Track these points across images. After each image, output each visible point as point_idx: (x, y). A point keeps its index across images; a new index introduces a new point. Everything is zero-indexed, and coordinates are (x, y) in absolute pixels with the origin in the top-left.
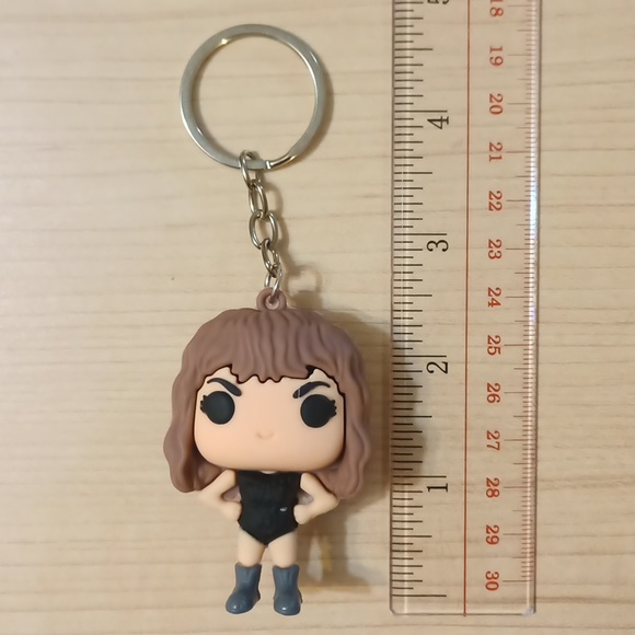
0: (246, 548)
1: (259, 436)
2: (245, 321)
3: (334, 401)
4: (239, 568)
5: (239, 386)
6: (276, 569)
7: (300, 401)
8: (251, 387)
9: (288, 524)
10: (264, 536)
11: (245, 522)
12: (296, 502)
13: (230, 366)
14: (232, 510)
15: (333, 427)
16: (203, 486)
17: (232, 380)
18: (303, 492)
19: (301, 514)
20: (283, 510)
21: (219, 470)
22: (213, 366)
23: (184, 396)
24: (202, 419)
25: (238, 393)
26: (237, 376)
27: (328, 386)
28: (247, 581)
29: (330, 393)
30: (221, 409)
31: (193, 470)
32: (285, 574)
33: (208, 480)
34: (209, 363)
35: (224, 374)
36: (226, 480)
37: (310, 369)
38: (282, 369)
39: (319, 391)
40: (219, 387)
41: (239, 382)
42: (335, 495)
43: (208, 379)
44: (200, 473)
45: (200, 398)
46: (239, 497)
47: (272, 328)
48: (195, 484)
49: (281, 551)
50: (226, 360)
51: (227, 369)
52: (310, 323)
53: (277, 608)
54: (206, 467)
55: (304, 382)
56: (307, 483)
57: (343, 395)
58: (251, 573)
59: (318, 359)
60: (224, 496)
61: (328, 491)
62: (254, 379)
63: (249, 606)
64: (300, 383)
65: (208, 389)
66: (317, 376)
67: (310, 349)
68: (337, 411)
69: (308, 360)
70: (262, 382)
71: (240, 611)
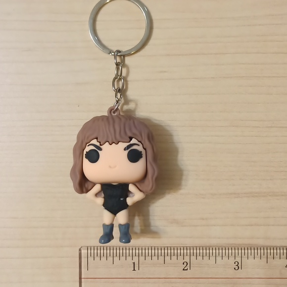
0: (107, 217)
1: (110, 167)
2: (103, 120)
3: (141, 152)
4: (104, 226)
5: (101, 147)
6: (120, 226)
7: (127, 152)
8: (106, 147)
9: (124, 206)
10: (114, 211)
11: (106, 206)
12: (127, 196)
13: (97, 138)
14: (100, 201)
16: (87, 191)
17: (98, 144)
18: (130, 192)
19: (130, 201)
20: (122, 199)
21: (94, 184)
22: (90, 139)
23: (78, 153)
24: (86, 161)
25: (101, 149)
26: (100, 143)
27: (139, 145)
28: (108, 231)
29: (140, 148)
30: (93, 157)
31: (83, 184)
32: (124, 227)
33: (90, 188)
34: (88, 138)
35: (94, 142)
36: (97, 188)
37: (131, 139)
38: (118, 138)
39: (135, 147)
40: (93, 148)
41: (101, 145)
42: (143, 192)
43: (88, 144)
44: (86, 186)
45: (85, 153)
46: (103, 195)
47: (114, 122)
48: (84, 190)
49: (122, 217)
50: (94, 136)
51: (96, 140)
52: (130, 120)
53: (121, 241)
54: (89, 183)
55: (128, 144)
56: (131, 188)
57: (145, 149)
58: (109, 227)
59: (134, 134)
60: (97, 195)
61: (141, 191)
62: (107, 143)
63: (109, 241)
65: (88, 149)
66: (134, 141)
67: (130, 130)
68: (143, 156)
69: (130, 134)
70: (111, 145)
71: (105, 243)
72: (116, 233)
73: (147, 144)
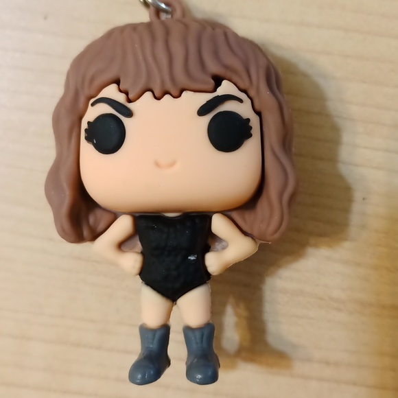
0: (151, 308)
1: (157, 164)
3: (248, 120)
4: (144, 330)
5: (130, 106)
6: (188, 330)
7: (207, 119)
8: (144, 105)
9: (199, 276)
10: (171, 290)
11: (149, 276)
12: (207, 249)
13: (117, 82)
14: (132, 261)
15: (249, 151)
16: (95, 236)
17: (121, 98)
18: (214, 237)
19: (214, 262)
20: (192, 258)
21: (114, 216)
22: (98, 83)
23: (65, 124)
24: (88, 151)
25: (129, 114)
26: (127, 93)
27: (241, 101)
28: (154, 346)
29: (244, 109)
32: (198, 334)
33: (101, 227)
34: (92, 80)
35: (111, 92)
36: (123, 226)
37: (218, 81)
38: (181, 78)
39: (229, 106)
40: (105, 109)
41: (129, 101)
42: (253, 238)
43: (92, 101)
44: (91, 220)
45: (84, 126)
46: (139, 247)
48: (86, 233)
50: (111, 74)
51: (114, 86)
53: (190, 375)
54: (98, 212)
55: (209, 96)
56: (219, 225)
57: (259, 113)
58: (158, 335)
59: (226, 67)
60: (121, 245)
61: (245, 233)
62: (148, 95)
63: (157, 375)
64: (204, 98)
65: (93, 113)
66: (226, 88)
67: (216, 55)
68: (252, 132)
69: (214, 68)
70: (158, 98)
71: (145, 382)
72: (177, 350)
73: (266, 98)
